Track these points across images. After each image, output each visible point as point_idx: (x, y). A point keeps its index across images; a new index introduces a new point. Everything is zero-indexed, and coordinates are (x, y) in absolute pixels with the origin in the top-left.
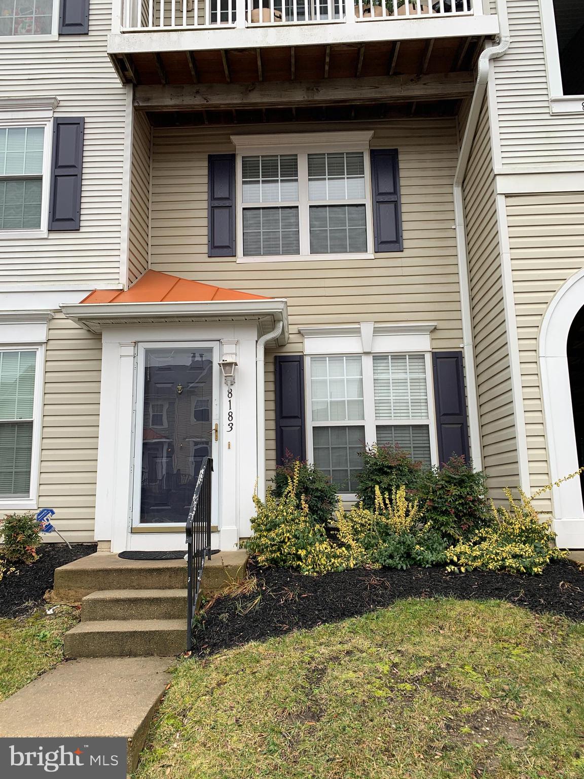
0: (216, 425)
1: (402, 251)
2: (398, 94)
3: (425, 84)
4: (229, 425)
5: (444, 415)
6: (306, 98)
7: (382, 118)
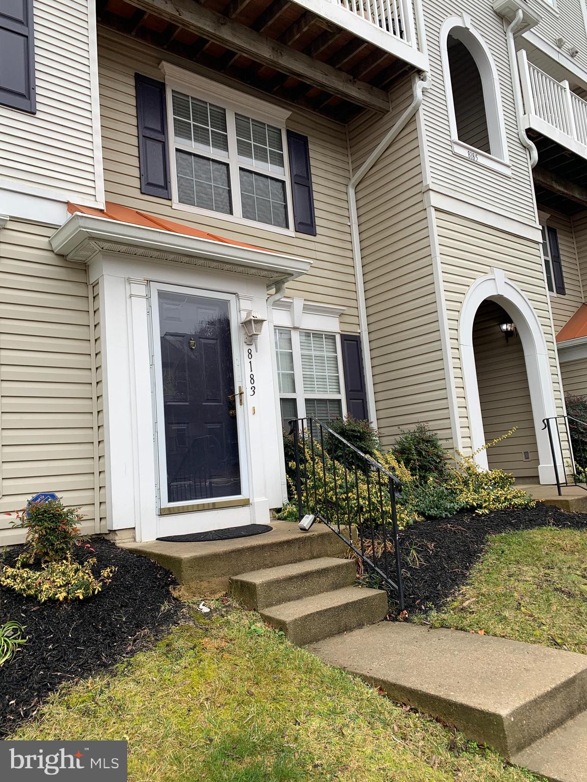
0: (240, 388)
1: (315, 236)
2: (341, 88)
3: (359, 89)
4: (252, 389)
5: (351, 391)
6: (272, 58)
7: (295, 103)
